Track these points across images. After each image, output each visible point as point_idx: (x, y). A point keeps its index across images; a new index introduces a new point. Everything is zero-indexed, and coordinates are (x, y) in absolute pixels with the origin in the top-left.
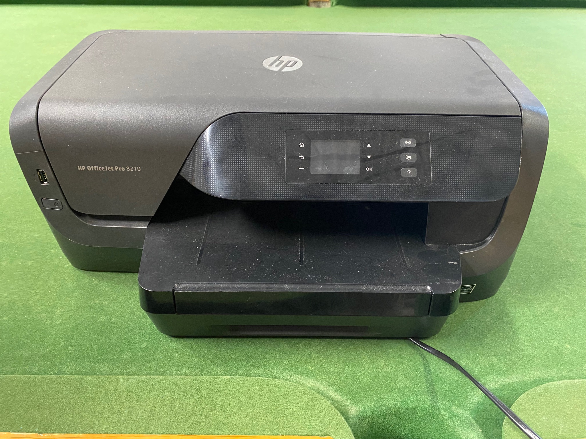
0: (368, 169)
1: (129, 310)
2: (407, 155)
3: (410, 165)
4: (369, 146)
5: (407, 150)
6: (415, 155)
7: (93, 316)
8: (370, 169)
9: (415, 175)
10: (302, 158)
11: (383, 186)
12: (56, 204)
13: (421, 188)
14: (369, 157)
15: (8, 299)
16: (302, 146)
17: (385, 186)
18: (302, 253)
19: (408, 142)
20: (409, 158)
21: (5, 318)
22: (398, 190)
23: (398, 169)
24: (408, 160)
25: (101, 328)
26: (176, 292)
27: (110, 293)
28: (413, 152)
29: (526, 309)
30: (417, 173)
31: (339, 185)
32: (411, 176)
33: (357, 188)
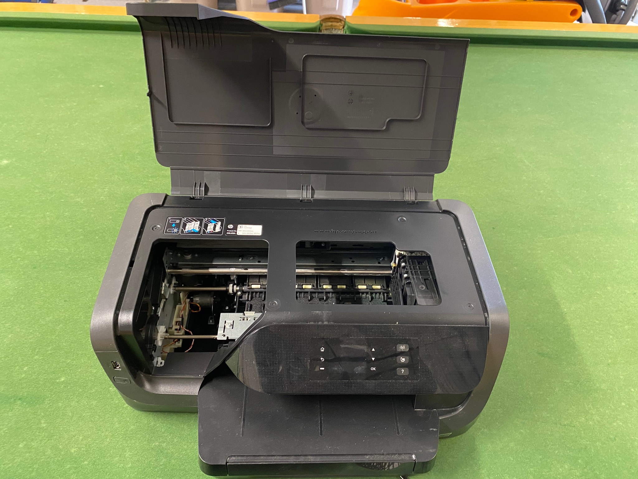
0: (372, 369)
1: (184, 451)
2: (401, 358)
3: (403, 366)
4: (373, 350)
5: (402, 354)
6: (408, 358)
7: (156, 459)
8: (374, 369)
9: (407, 373)
10: (323, 360)
11: (384, 382)
12: (125, 380)
13: (411, 384)
14: (373, 359)
15: (84, 442)
16: (322, 350)
17: (385, 382)
18: (321, 423)
19: (403, 347)
20: (403, 360)
21: (86, 462)
22: (394, 385)
23: (395, 369)
24: (403, 361)
25: (164, 471)
26: (229, 465)
27: (166, 435)
28: (407, 355)
29: (489, 445)
30: (408, 372)
31: (350, 382)
32: (404, 374)
33: (364, 384)
